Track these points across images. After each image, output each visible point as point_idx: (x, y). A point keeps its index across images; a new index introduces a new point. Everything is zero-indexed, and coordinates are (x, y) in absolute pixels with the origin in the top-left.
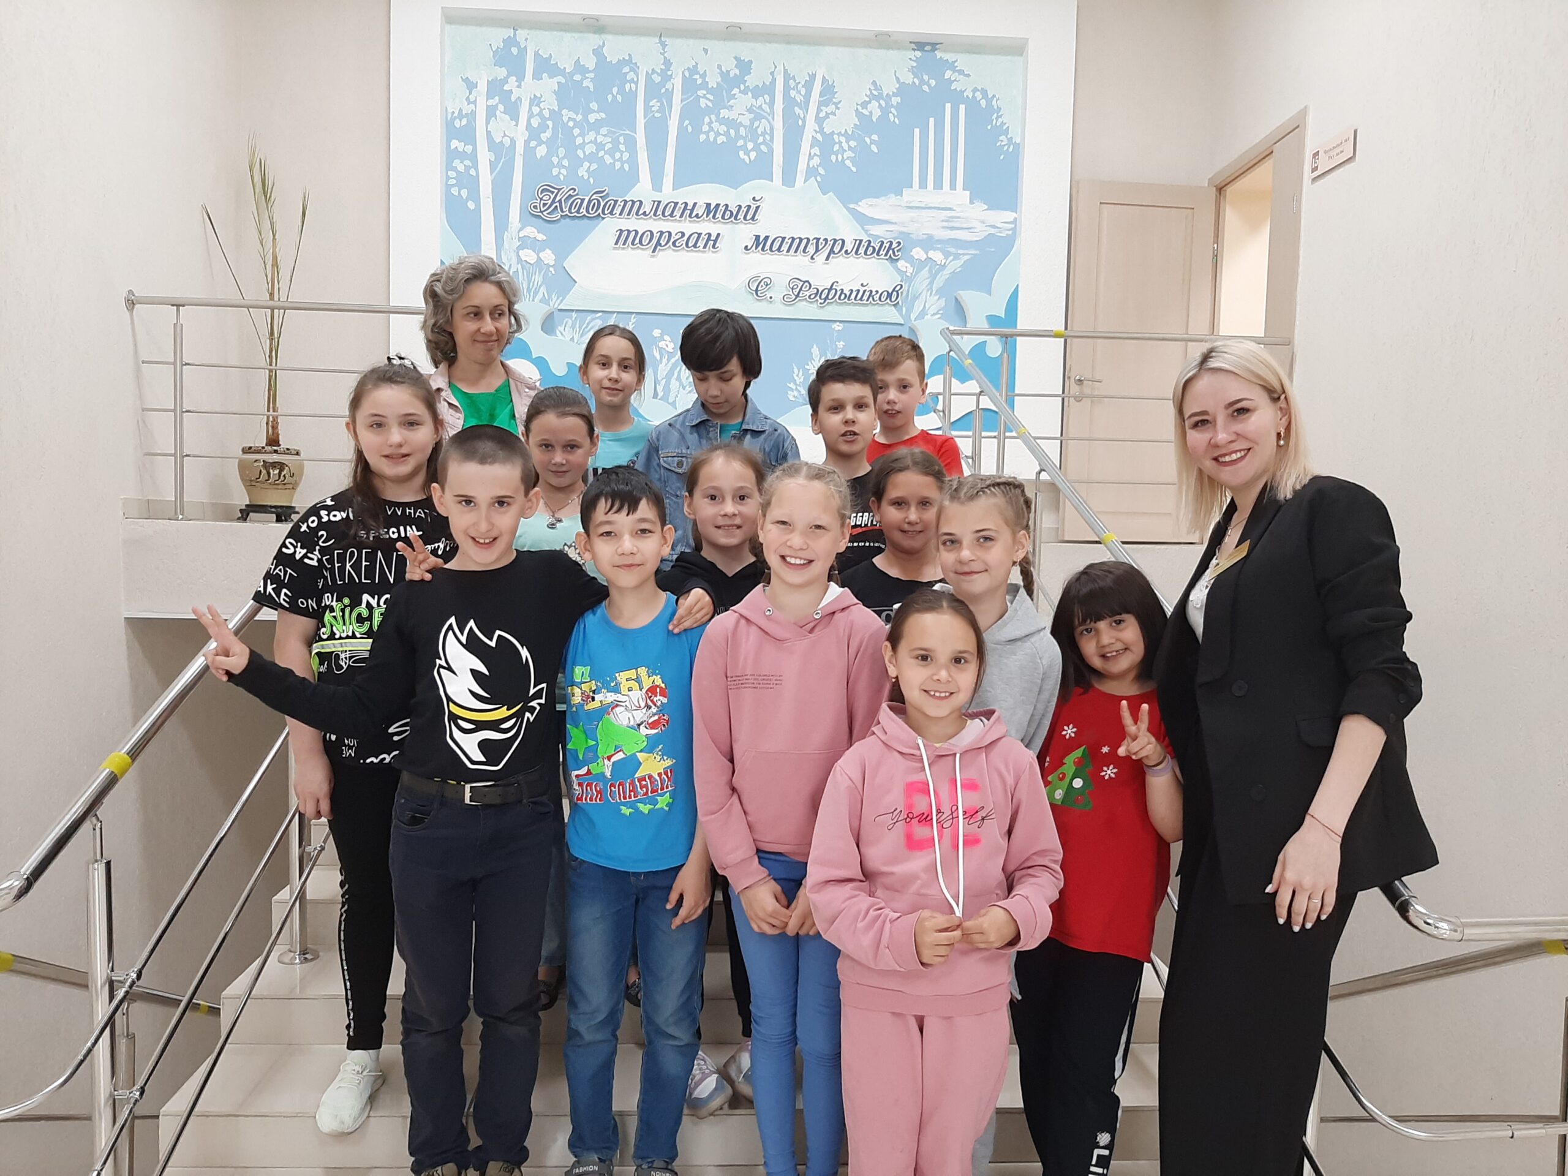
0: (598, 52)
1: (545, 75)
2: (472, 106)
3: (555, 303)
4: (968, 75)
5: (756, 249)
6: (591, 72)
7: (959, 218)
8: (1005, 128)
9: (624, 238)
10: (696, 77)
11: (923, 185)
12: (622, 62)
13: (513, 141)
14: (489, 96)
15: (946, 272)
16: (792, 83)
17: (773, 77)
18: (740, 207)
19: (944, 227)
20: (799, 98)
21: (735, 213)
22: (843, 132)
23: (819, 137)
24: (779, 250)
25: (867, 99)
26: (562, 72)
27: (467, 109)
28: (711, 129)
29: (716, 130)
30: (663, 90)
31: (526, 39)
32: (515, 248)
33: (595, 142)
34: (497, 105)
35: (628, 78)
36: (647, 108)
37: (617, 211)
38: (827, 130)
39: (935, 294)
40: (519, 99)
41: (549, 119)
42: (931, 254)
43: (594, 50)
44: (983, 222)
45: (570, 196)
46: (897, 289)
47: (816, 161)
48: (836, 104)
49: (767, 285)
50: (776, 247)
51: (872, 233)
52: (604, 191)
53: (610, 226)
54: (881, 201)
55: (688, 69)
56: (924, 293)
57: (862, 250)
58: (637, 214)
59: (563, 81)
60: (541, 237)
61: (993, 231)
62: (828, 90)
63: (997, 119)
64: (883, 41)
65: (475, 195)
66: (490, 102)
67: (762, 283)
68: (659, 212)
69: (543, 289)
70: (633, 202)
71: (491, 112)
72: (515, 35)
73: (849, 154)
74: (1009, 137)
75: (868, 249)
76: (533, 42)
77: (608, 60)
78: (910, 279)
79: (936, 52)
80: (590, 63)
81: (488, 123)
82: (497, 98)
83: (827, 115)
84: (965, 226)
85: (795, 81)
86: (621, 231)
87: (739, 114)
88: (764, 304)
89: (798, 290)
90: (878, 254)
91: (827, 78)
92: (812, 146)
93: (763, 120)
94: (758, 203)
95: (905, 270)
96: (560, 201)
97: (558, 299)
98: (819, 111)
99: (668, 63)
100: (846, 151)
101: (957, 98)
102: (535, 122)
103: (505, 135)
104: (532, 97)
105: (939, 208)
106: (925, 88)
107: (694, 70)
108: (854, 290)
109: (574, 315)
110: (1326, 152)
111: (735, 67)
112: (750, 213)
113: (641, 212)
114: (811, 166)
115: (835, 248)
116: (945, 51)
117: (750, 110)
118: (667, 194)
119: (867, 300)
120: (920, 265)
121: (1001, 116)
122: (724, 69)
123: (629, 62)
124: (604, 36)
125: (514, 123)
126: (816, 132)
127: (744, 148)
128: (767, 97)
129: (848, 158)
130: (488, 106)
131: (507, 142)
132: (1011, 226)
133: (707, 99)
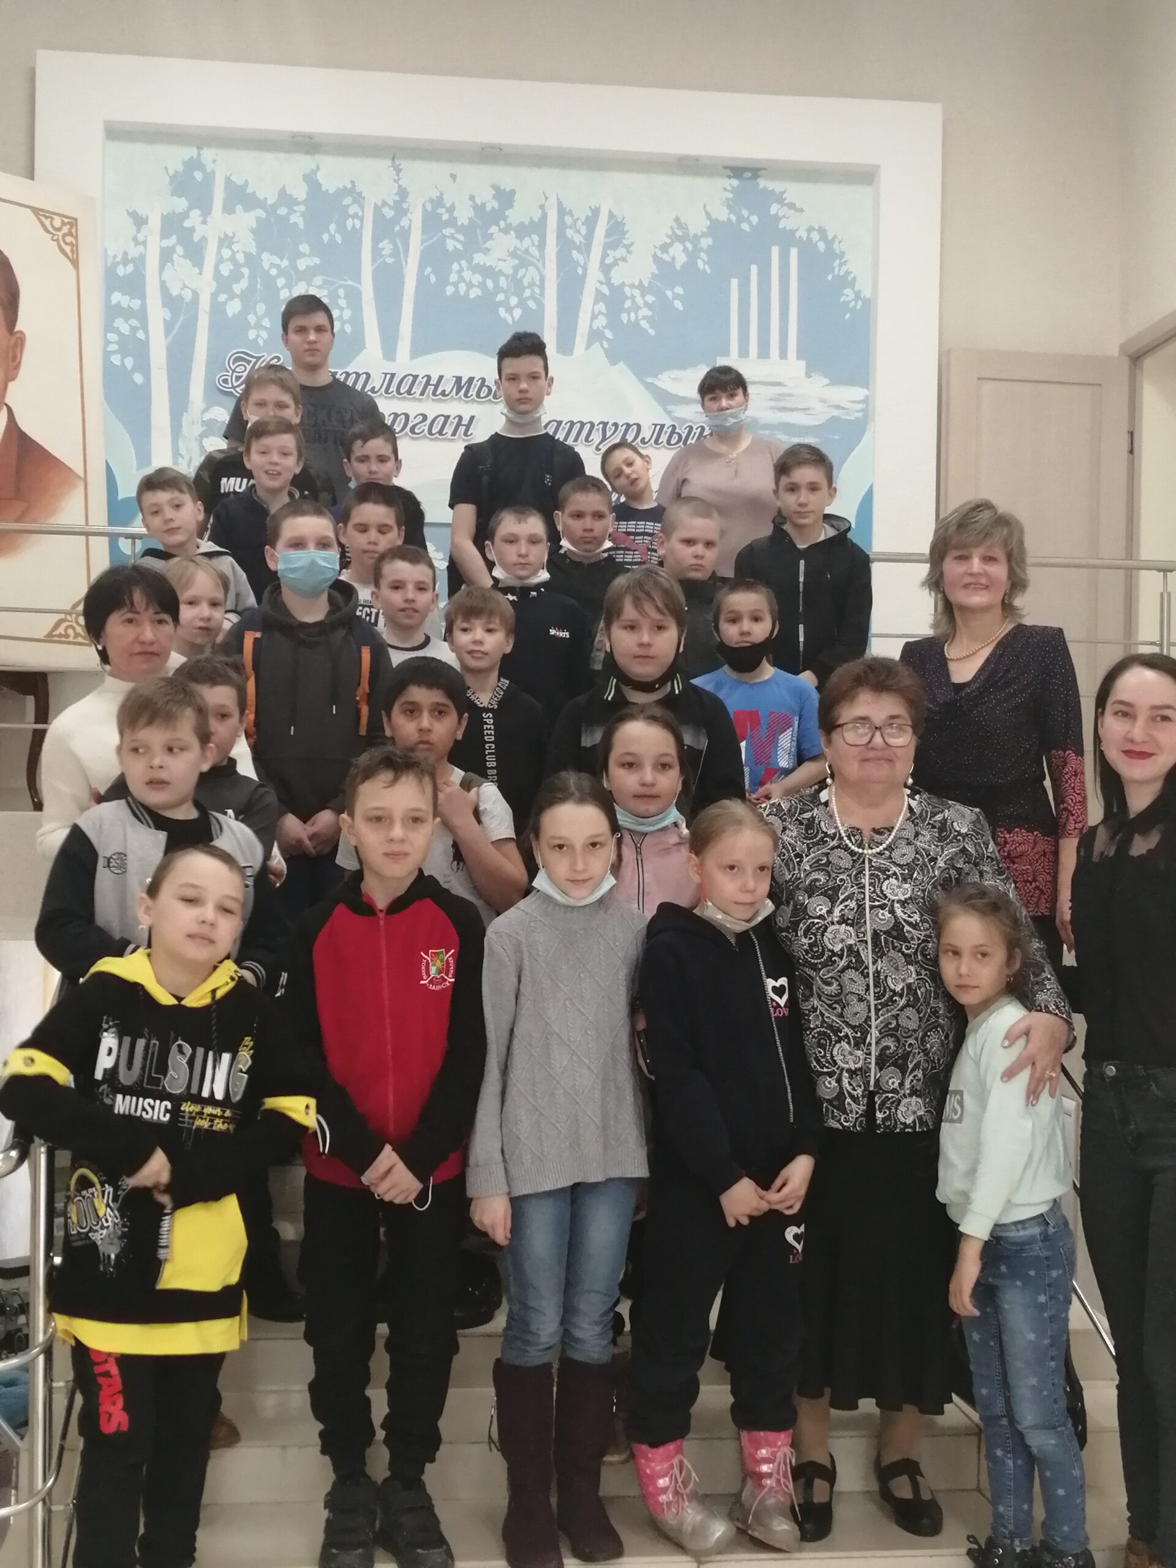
0: (311, 180)
1: (239, 208)
2: (141, 248)
4: (801, 210)
6: (298, 204)
7: (792, 395)
8: (850, 278)
10: (441, 211)
11: (744, 352)
12: (343, 192)
13: (196, 295)
14: (164, 235)
16: (568, 220)
17: (543, 211)
19: (772, 408)
20: (578, 239)
22: (636, 284)
23: (605, 290)
25: (668, 241)
26: (261, 204)
27: (134, 252)
28: (461, 279)
29: (468, 280)
30: (397, 228)
31: (214, 161)
32: (198, 435)
34: (174, 247)
35: (351, 211)
36: (376, 252)
38: (616, 281)
40: (204, 239)
41: (243, 265)
43: (304, 175)
44: (824, 401)
47: (601, 321)
48: (628, 247)
51: (677, 415)
54: (688, 374)
55: (431, 201)
57: (664, 438)
59: (263, 214)
61: (837, 413)
62: (617, 229)
63: (841, 265)
64: (688, 166)
65: (144, 365)
66: (166, 243)
68: (393, 388)
70: (358, 375)
71: (166, 256)
72: (199, 154)
73: (645, 312)
74: (856, 289)
75: (672, 436)
76: (223, 165)
79: (759, 180)
80: (300, 192)
81: (162, 270)
82: (174, 237)
84: (799, 406)
85: (572, 216)
87: (499, 260)
91: (615, 212)
92: (596, 302)
93: (531, 268)
98: (605, 255)
99: (403, 193)
100: (639, 308)
101: (787, 239)
102: (226, 269)
103: (185, 287)
104: (222, 236)
105: (765, 383)
106: (745, 226)
107: (438, 202)
111: (493, 198)
114: (595, 328)
116: (770, 179)
117: (513, 254)
118: (404, 364)
121: (845, 263)
122: (478, 201)
123: (352, 191)
124: (318, 157)
125: (197, 270)
126: (601, 283)
127: (505, 304)
128: (536, 238)
129: (644, 318)
130: (162, 249)
131: (188, 295)
132: (861, 406)
133: (458, 240)
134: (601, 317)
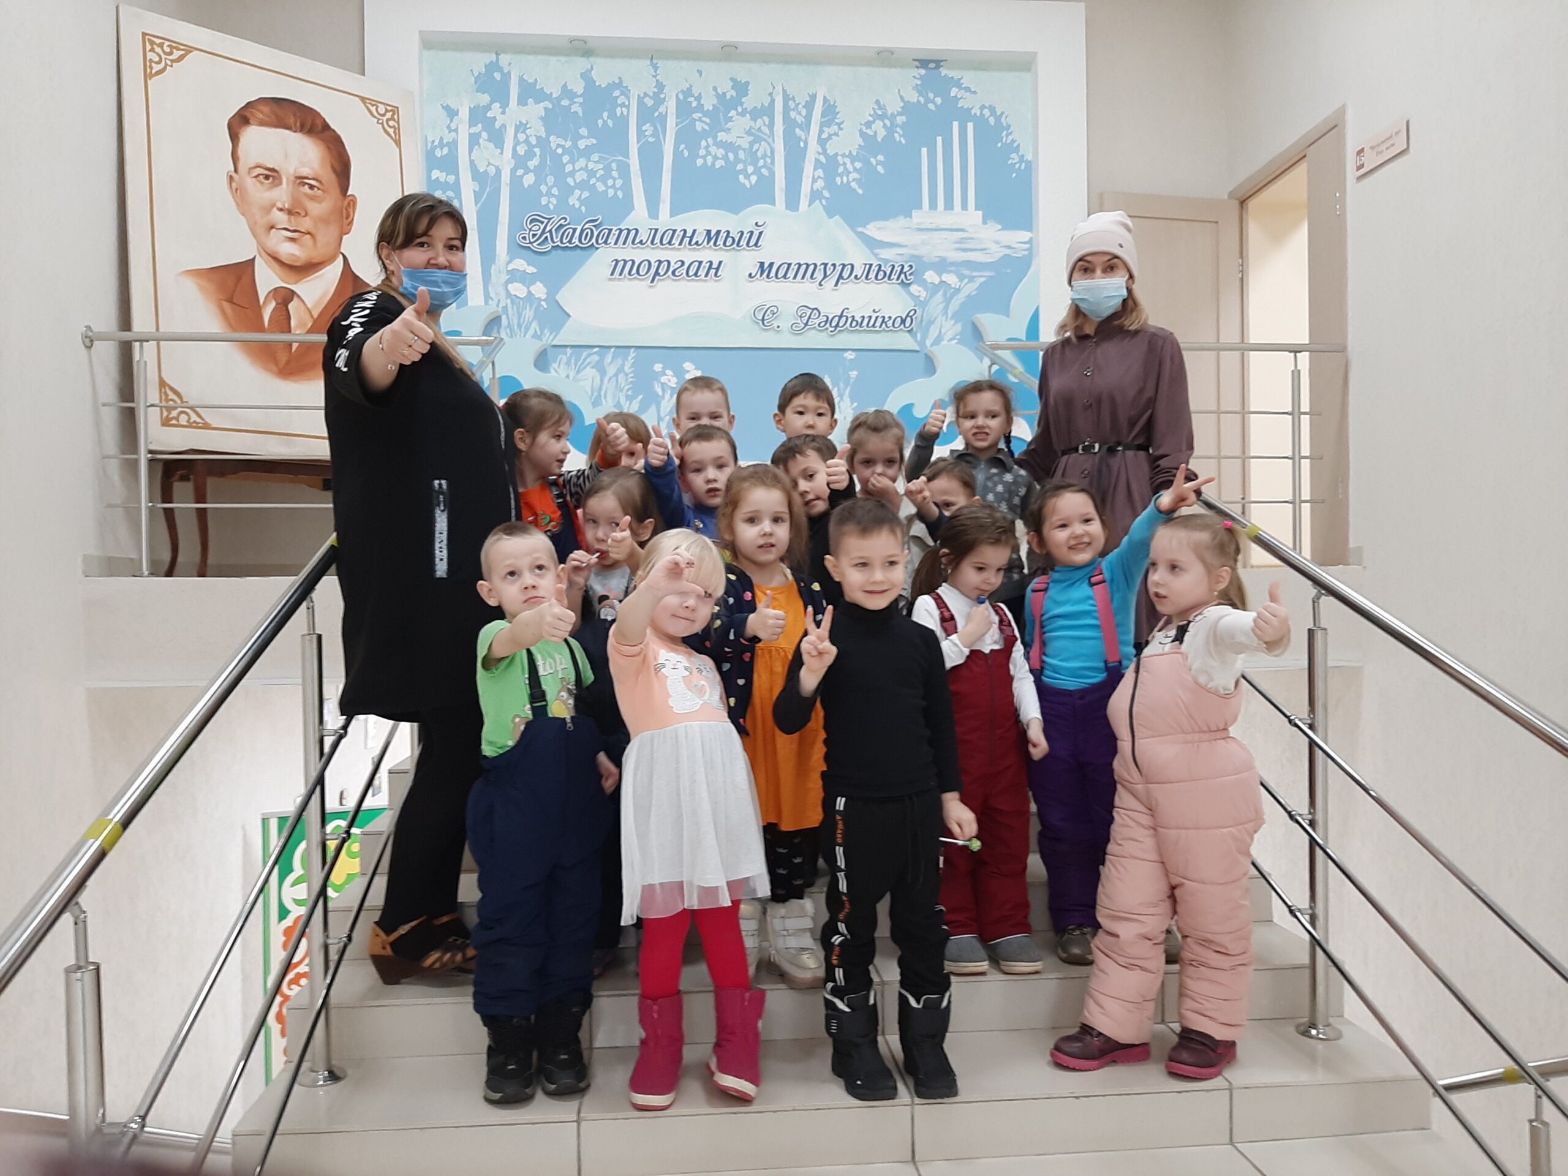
0: (586, 76)
1: (530, 100)
2: (453, 134)
3: (548, 339)
4: (975, 92)
5: (761, 275)
6: (577, 96)
7: (972, 239)
8: (1015, 145)
9: (621, 269)
10: (691, 99)
11: (933, 206)
12: (612, 86)
13: (498, 171)
14: (472, 123)
15: (961, 297)
16: (792, 104)
17: (772, 97)
18: (742, 233)
20: (800, 119)
21: (737, 239)
22: (847, 154)
23: (822, 159)
24: (785, 276)
25: (871, 119)
26: (548, 97)
27: (448, 137)
28: (708, 153)
29: (713, 153)
30: (656, 114)
31: (510, 64)
32: (503, 281)
33: (585, 169)
34: (480, 133)
35: (619, 102)
36: (640, 133)
37: (612, 240)
38: (830, 152)
39: (952, 318)
40: (504, 126)
41: (535, 146)
42: (945, 277)
43: (581, 74)
44: (997, 243)
45: (561, 226)
46: (911, 314)
47: (820, 184)
48: (839, 124)
49: (774, 314)
50: (781, 274)
51: (882, 257)
52: (596, 220)
53: (605, 256)
54: (889, 224)
55: (682, 91)
56: (940, 317)
57: (872, 275)
58: (633, 243)
59: (550, 106)
60: (531, 270)
61: (1008, 252)
62: (830, 111)
63: (1007, 136)
64: (885, 58)
66: (473, 130)
67: (769, 312)
68: (657, 240)
69: (535, 326)
70: (629, 231)
71: (474, 140)
72: (497, 59)
73: (856, 176)
74: (1020, 154)
75: (879, 273)
76: (517, 67)
77: (597, 84)
78: (924, 304)
79: (941, 69)
80: (579, 87)
81: (470, 152)
82: (480, 125)
83: (830, 136)
84: (978, 247)
85: (795, 101)
86: (617, 261)
87: (738, 137)
88: (771, 333)
89: (806, 318)
90: (889, 278)
91: (828, 98)
92: (815, 169)
93: (763, 143)
94: (761, 229)
95: (917, 294)
96: (550, 231)
97: (551, 334)
98: (821, 132)
99: (660, 86)
100: (850, 172)
101: (965, 116)
102: (521, 150)
103: (489, 164)
104: (518, 123)
105: (951, 230)
106: (931, 106)
107: (688, 92)
108: (866, 316)
109: (569, 351)
110: (1372, 148)
111: (732, 88)
112: (754, 239)
113: (637, 241)
114: (815, 189)
115: (843, 273)
116: (948, 68)
117: (749, 133)
118: (665, 220)
119: (881, 326)
120: (934, 289)
121: (1011, 133)
122: (720, 91)
123: (619, 85)
124: (592, 59)
125: (499, 151)
126: (819, 154)
127: (744, 172)
128: (766, 119)
129: (854, 180)
130: (470, 134)
131: (492, 171)
132: (1027, 246)
133: (703, 122)
134: (819, 180)
